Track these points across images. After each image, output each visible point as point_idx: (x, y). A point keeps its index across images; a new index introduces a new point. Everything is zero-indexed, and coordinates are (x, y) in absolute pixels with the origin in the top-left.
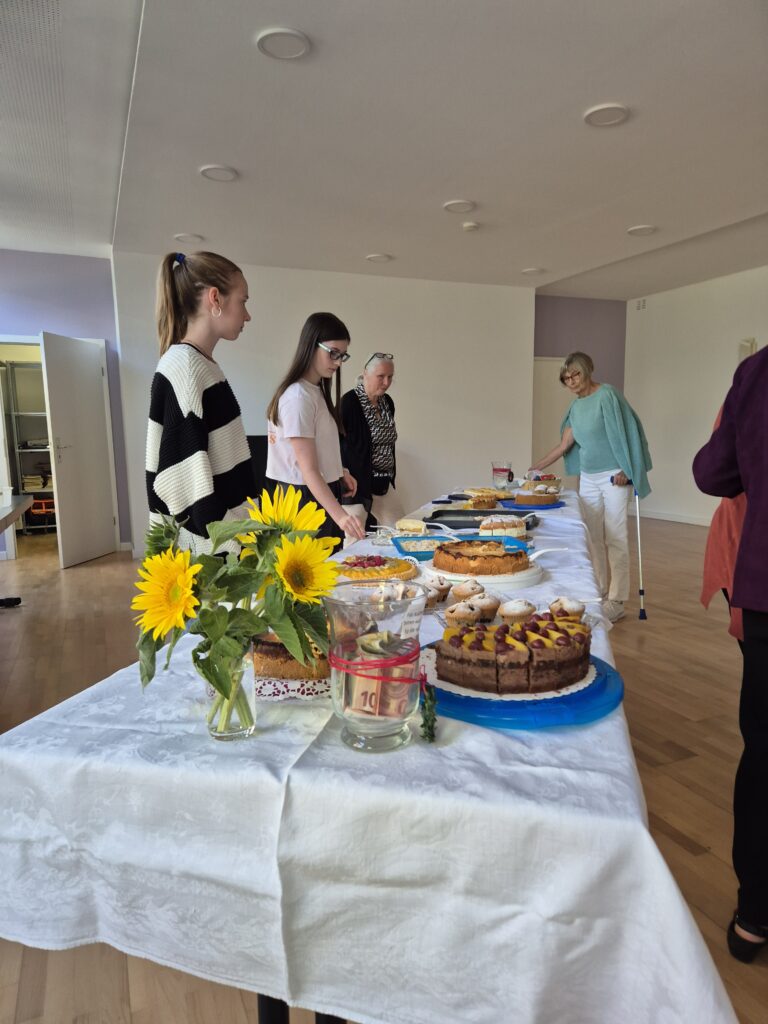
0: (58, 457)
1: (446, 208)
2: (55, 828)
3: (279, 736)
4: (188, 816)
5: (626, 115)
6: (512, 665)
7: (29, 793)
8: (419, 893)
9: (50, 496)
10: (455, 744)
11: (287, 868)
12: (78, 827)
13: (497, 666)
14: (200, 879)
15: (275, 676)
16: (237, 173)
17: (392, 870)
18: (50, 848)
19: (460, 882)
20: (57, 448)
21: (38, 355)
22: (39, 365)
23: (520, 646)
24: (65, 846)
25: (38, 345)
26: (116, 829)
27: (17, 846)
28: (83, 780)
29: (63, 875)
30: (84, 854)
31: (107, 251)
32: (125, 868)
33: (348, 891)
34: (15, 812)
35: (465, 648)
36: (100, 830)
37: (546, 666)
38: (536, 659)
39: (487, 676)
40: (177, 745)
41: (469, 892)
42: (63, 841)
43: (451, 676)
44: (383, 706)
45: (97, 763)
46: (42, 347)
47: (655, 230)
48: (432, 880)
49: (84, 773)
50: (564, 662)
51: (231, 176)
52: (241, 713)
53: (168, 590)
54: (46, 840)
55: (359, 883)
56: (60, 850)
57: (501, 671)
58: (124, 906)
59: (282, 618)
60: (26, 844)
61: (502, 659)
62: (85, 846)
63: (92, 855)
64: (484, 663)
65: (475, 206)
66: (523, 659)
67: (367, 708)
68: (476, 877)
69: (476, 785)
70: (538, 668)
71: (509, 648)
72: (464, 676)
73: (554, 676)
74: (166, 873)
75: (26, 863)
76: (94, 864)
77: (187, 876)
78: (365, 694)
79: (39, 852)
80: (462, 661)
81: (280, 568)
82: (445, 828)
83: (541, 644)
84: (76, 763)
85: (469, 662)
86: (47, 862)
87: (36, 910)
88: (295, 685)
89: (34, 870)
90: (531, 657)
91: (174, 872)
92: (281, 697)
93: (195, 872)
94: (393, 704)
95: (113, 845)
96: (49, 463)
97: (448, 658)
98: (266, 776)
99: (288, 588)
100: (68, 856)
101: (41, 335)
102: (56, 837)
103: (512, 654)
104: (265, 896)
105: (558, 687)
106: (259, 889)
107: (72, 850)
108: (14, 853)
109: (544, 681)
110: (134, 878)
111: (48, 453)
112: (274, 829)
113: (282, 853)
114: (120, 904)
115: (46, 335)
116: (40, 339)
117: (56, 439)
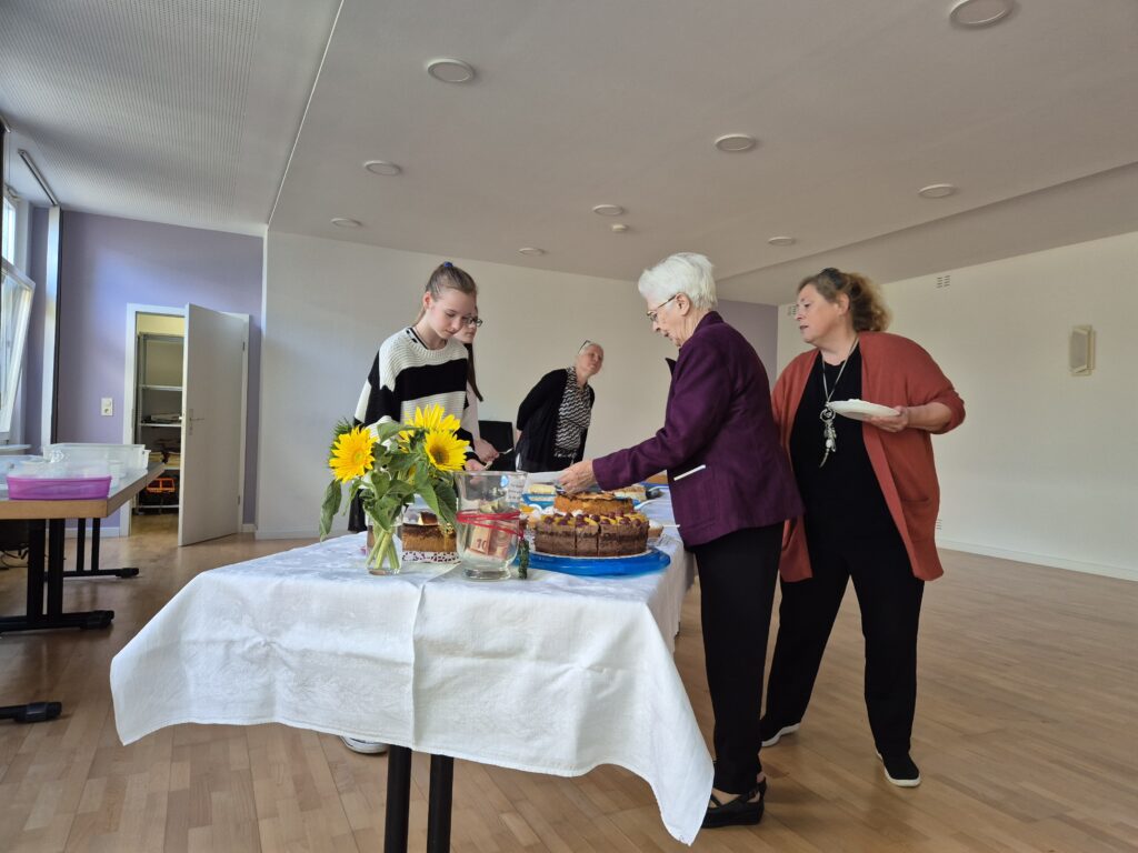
0: (190, 429)
1: (596, 211)
2: (253, 631)
3: (417, 575)
4: (352, 615)
5: (753, 144)
6: (586, 536)
7: (237, 604)
8: (507, 662)
9: (176, 474)
10: (542, 580)
11: (419, 643)
12: (272, 625)
13: (576, 536)
14: (357, 657)
15: (415, 549)
16: (399, 169)
17: (489, 645)
18: (248, 645)
19: (533, 651)
20: (190, 419)
21: (181, 328)
22: (182, 338)
23: (593, 523)
24: (260, 643)
25: (183, 317)
26: (300, 627)
27: (222, 646)
28: (278, 593)
29: (254, 667)
30: (274, 646)
31: (262, 230)
32: (304, 653)
33: (461, 662)
34: (224, 619)
35: (554, 524)
36: (287, 628)
37: (610, 537)
38: (603, 531)
39: (568, 543)
40: (346, 575)
41: (539, 658)
42: (260, 639)
43: (544, 546)
44: (491, 550)
45: (290, 581)
46: (186, 320)
47: (793, 242)
48: (513, 652)
49: (279, 587)
50: (623, 536)
51: (394, 171)
52: (391, 558)
54: (245, 640)
55: (466, 656)
56: (255, 647)
57: (579, 540)
58: (299, 685)
59: (426, 484)
60: (230, 643)
61: (579, 530)
62: (275, 639)
63: (280, 646)
64: (567, 534)
65: (623, 211)
66: (594, 531)
67: (481, 549)
68: (543, 646)
69: (550, 591)
70: (605, 538)
71: (587, 524)
72: (553, 544)
73: (615, 546)
74: (334, 654)
75: (227, 656)
76: (282, 653)
77: (349, 655)
78: (480, 540)
79: (238, 650)
80: (552, 534)
81: (427, 450)
82: (525, 614)
83: (608, 522)
84: (273, 582)
85: (557, 534)
86: (243, 657)
87: (231, 694)
88: (430, 554)
89: (233, 664)
90: (600, 530)
91: (339, 653)
92: (419, 561)
93: (355, 651)
94: (499, 550)
95: (297, 637)
96: (179, 442)
97: (543, 533)
98: (409, 586)
99: (432, 460)
100: (262, 651)
101: (187, 307)
102: (254, 637)
103: (587, 527)
104: (404, 664)
105: (620, 554)
106: (399, 660)
107: (264, 646)
108: (219, 651)
109: (608, 548)
110: (309, 661)
111: (179, 429)
112: (412, 621)
113: (416, 633)
114: (296, 684)
115: (193, 309)
116: (185, 311)
117: (190, 411)
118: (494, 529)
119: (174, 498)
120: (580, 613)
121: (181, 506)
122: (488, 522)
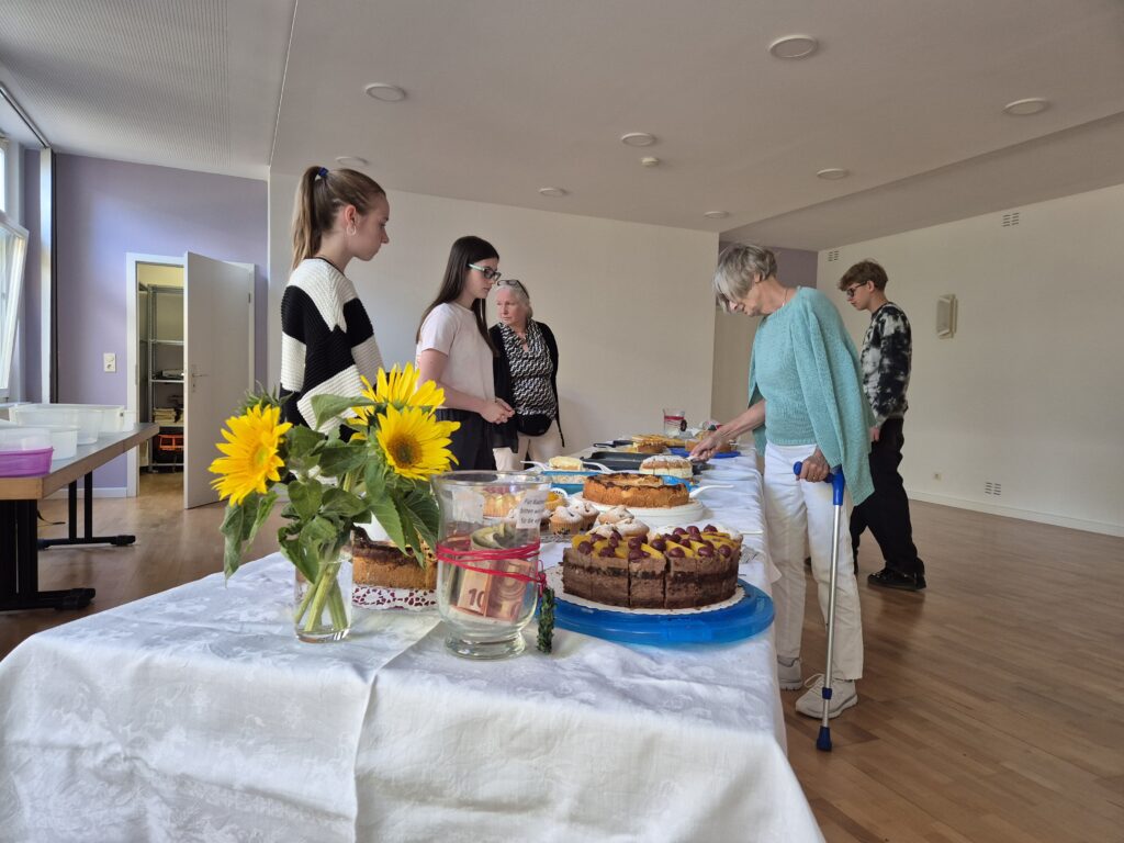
0: (193, 386)
1: (625, 141)
2: (109, 733)
3: (375, 641)
4: (258, 721)
5: (815, 47)
6: (646, 575)
7: (83, 690)
8: (517, 819)
9: (180, 431)
10: (574, 656)
11: (364, 782)
12: (133, 730)
13: (629, 575)
14: (266, 795)
15: (382, 583)
16: (404, 94)
17: (486, 791)
18: (102, 756)
19: (564, 806)
20: (192, 376)
21: (182, 279)
22: (180, 291)
23: (656, 554)
24: (118, 754)
25: (182, 267)
26: (177, 735)
27: (65, 753)
28: (144, 675)
29: (113, 790)
30: (138, 763)
31: (264, 172)
32: (183, 780)
33: (436, 815)
34: (67, 712)
35: (594, 555)
36: (158, 735)
37: (685, 578)
38: (673, 569)
39: (618, 587)
40: (257, 643)
41: (573, 819)
42: (116, 748)
43: (578, 588)
44: (492, 607)
45: (162, 657)
46: (185, 271)
47: (847, 174)
48: (531, 804)
49: (145, 667)
50: (706, 575)
51: (398, 96)
52: (333, 612)
53: (254, 453)
54: (97, 747)
55: (448, 805)
56: (111, 760)
57: (634, 582)
58: (179, 828)
59: (382, 499)
60: (75, 750)
61: (635, 567)
62: (138, 752)
63: (146, 765)
64: (616, 572)
65: (655, 140)
66: (659, 569)
67: (475, 607)
68: (582, 799)
69: (590, 695)
70: (675, 580)
71: (647, 556)
72: (592, 586)
73: (693, 591)
74: (227, 787)
75: (72, 771)
76: (148, 775)
77: (252, 791)
78: (473, 592)
79: (89, 761)
80: (590, 570)
81: (383, 445)
82: (549, 740)
83: (680, 553)
84: (137, 656)
85: (598, 570)
86: (96, 773)
87: (79, 831)
88: (403, 593)
89: (81, 783)
90: (668, 566)
91: (237, 786)
92: (386, 606)
93: (260, 786)
94: (506, 606)
95: (171, 753)
96: (182, 396)
97: (575, 566)
98: (351, 676)
99: (391, 461)
100: (122, 767)
101: (186, 255)
102: (109, 743)
103: (646, 562)
104: (338, 816)
105: (699, 604)
106: (331, 808)
107: (125, 759)
108: (59, 761)
109: (682, 595)
110: (191, 793)
111: (182, 384)
112: (354, 739)
113: (361, 763)
114: (174, 825)
115: (191, 255)
116: (184, 261)
117: (191, 366)
118: (498, 574)
119: (179, 456)
120: (649, 746)
121: (186, 464)
122: (487, 564)
